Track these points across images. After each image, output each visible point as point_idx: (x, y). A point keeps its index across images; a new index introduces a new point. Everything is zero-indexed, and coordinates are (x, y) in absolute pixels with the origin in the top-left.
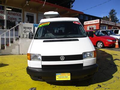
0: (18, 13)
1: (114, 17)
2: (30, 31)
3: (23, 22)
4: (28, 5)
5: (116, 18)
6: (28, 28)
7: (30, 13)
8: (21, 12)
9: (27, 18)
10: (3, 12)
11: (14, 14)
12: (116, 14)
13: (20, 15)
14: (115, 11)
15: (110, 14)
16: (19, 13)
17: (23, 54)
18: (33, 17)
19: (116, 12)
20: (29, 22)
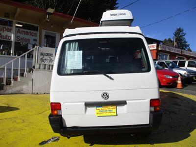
0: (32, 31)
1: (182, 40)
2: (49, 59)
3: (40, 45)
4: (48, 20)
5: (185, 42)
6: (47, 55)
7: (50, 33)
8: (37, 31)
9: (46, 39)
10: (11, 29)
11: (26, 33)
12: (184, 36)
13: (36, 35)
14: (183, 30)
15: (175, 35)
16: (34, 32)
17: (37, 94)
18: (55, 37)
19: (184, 32)
20: (48, 45)
